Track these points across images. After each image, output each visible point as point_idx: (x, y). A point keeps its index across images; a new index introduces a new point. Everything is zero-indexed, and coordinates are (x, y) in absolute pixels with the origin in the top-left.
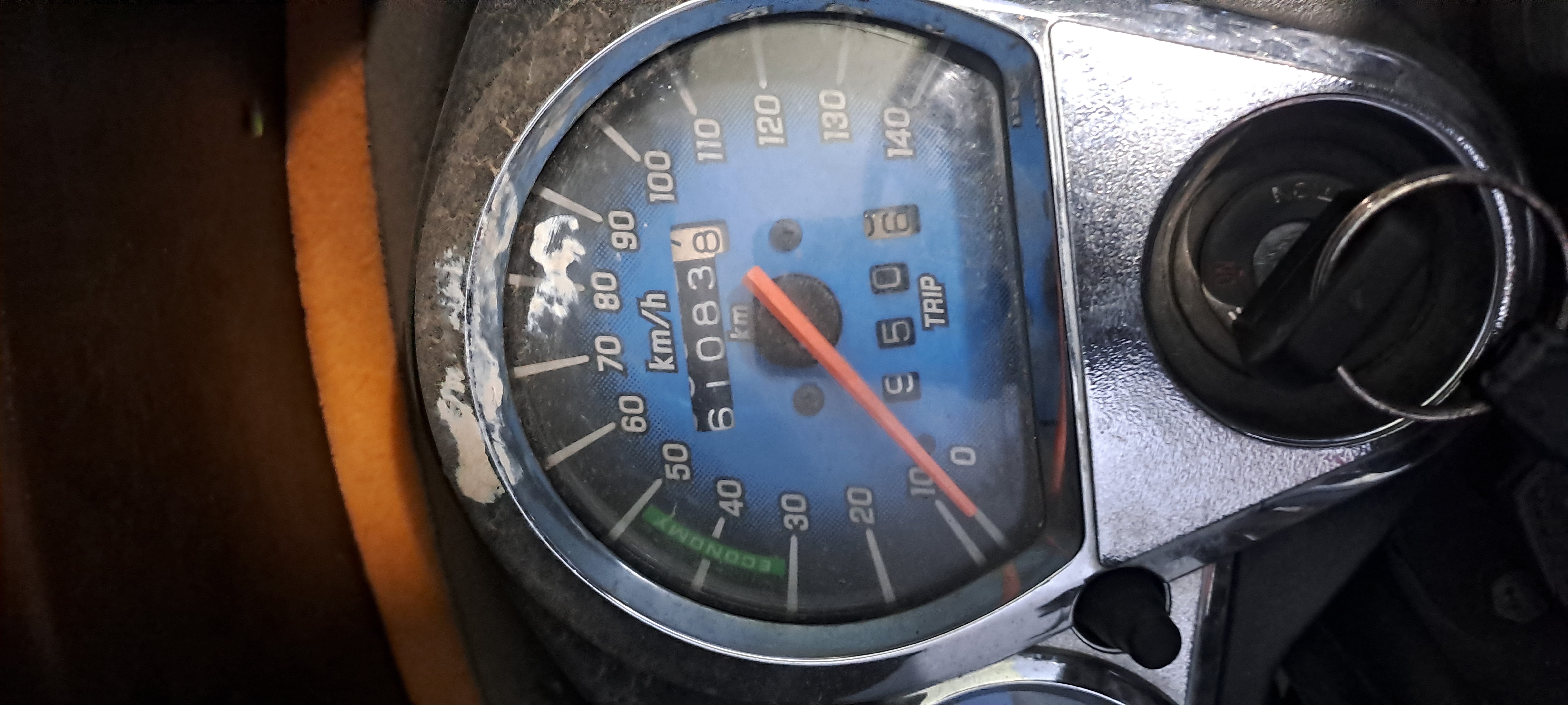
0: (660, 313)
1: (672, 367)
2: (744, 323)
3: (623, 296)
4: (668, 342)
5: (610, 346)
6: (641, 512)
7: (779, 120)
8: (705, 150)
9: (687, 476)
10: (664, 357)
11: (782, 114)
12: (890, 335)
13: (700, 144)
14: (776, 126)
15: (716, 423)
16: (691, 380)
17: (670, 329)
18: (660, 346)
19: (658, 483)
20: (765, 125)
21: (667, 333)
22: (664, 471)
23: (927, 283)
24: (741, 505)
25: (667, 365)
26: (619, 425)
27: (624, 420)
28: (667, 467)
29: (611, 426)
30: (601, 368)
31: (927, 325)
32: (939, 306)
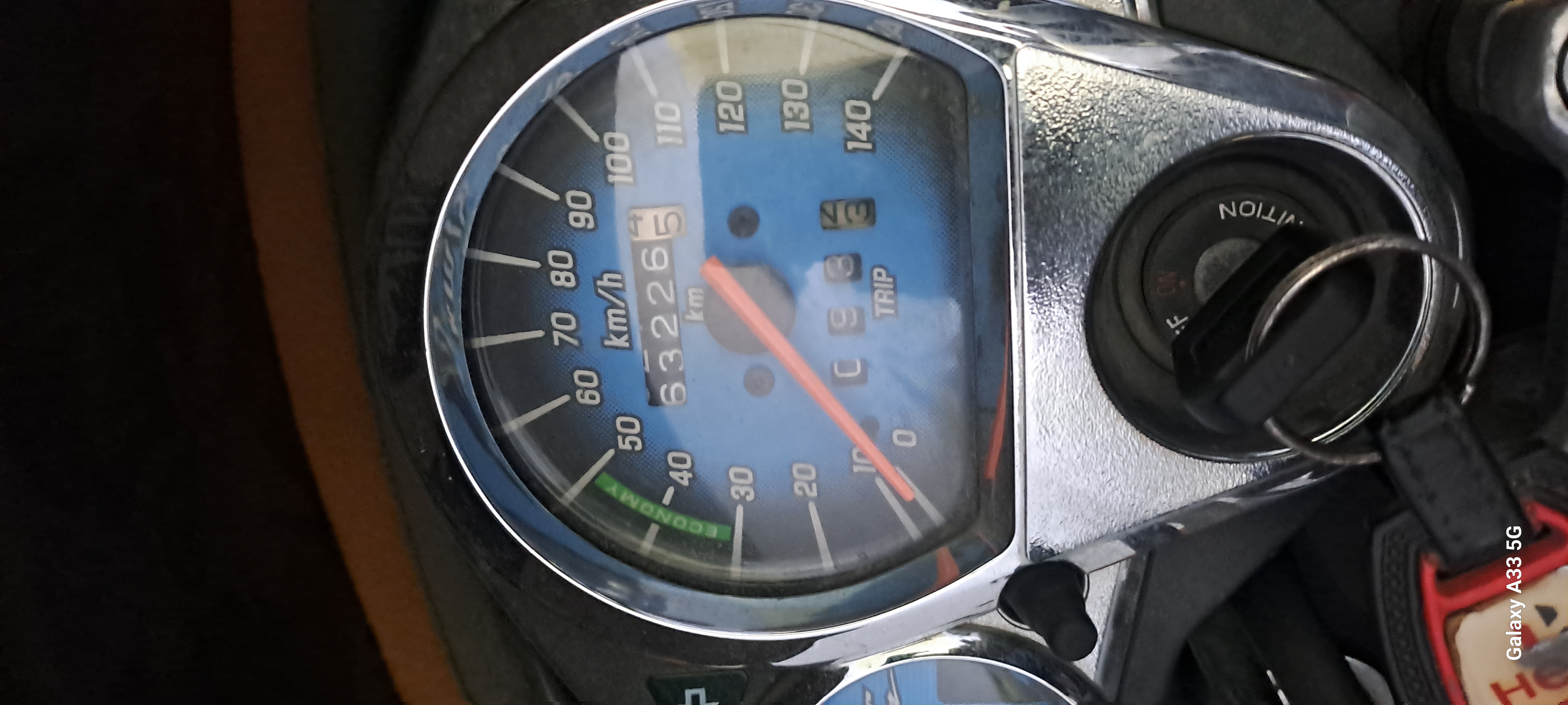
0: (616, 292)
1: (627, 345)
2: (699, 305)
3: (579, 275)
4: (623, 321)
5: (565, 322)
6: (594, 479)
7: (740, 108)
8: (665, 133)
9: (639, 448)
10: (619, 334)
11: (743, 101)
13: (660, 127)
14: (737, 113)
15: (668, 398)
17: (626, 308)
18: (615, 324)
19: (611, 453)
20: (727, 111)
21: (623, 312)
22: (617, 442)
23: (879, 274)
24: (690, 475)
25: (622, 342)
26: (573, 397)
27: (579, 393)
28: (620, 438)
29: (566, 398)
30: (556, 343)
31: (878, 314)
32: (889, 297)
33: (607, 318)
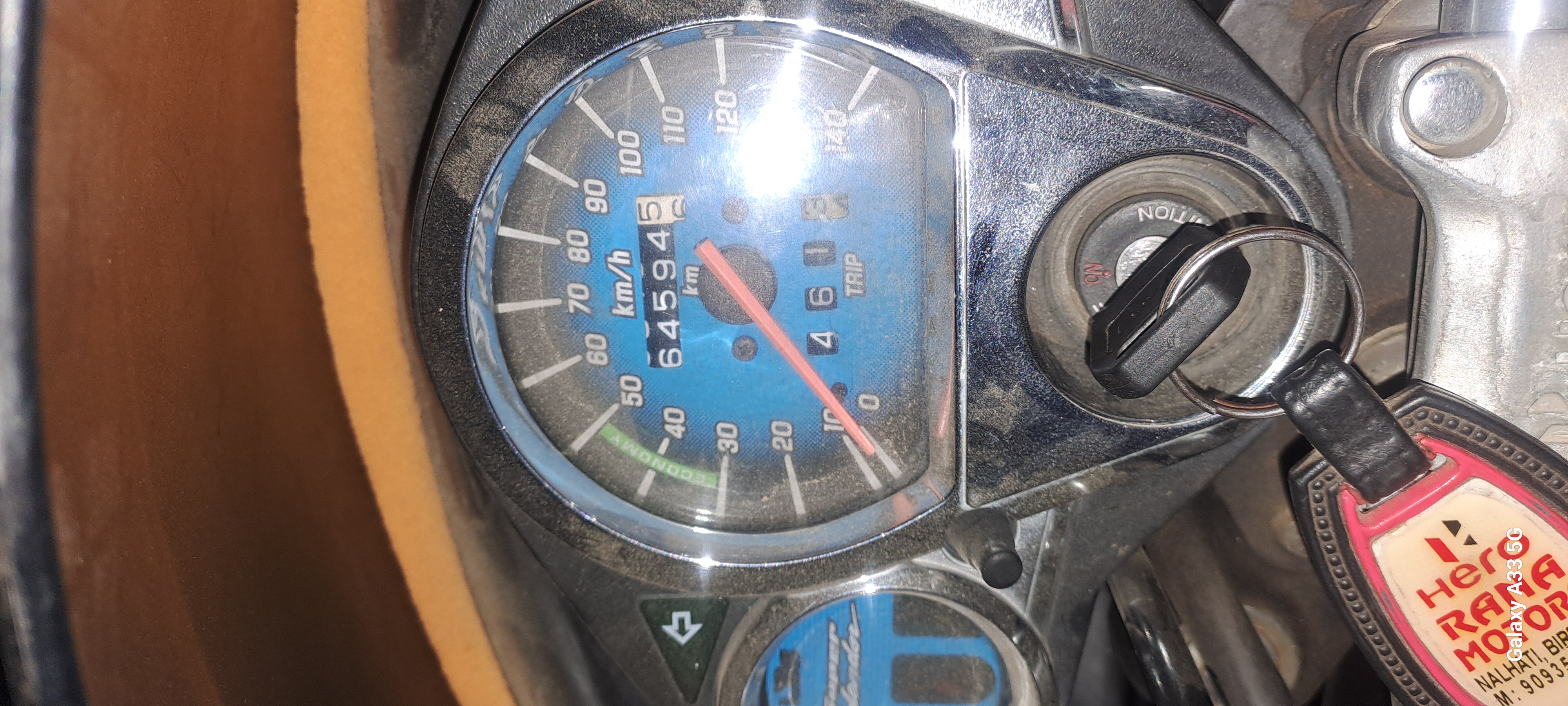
0: (624, 268)
1: (632, 314)
2: (695, 281)
3: (593, 252)
4: (630, 292)
5: (581, 292)
6: (599, 430)
7: (735, 112)
8: (671, 133)
9: (639, 403)
10: (625, 304)
11: (737, 107)
12: (816, 298)
13: (666, 128)
14: (732, 116)
15: (666, 361)
16: (647, 324)
17: (633, 282)
18: (623, 295)
19: (615, 407)
20: (723, 116)
21: (629, 285)
22: (620, 398)
23: (850, 259)
24: (683, 429)
25: (628, 311)
26: (584, 358)
27: (589, 354)
28: (623, 395)
29: (577, 359)
30: (572, 310)
31: (848, 294)
32: (859, 279)
33: (615, 290)
